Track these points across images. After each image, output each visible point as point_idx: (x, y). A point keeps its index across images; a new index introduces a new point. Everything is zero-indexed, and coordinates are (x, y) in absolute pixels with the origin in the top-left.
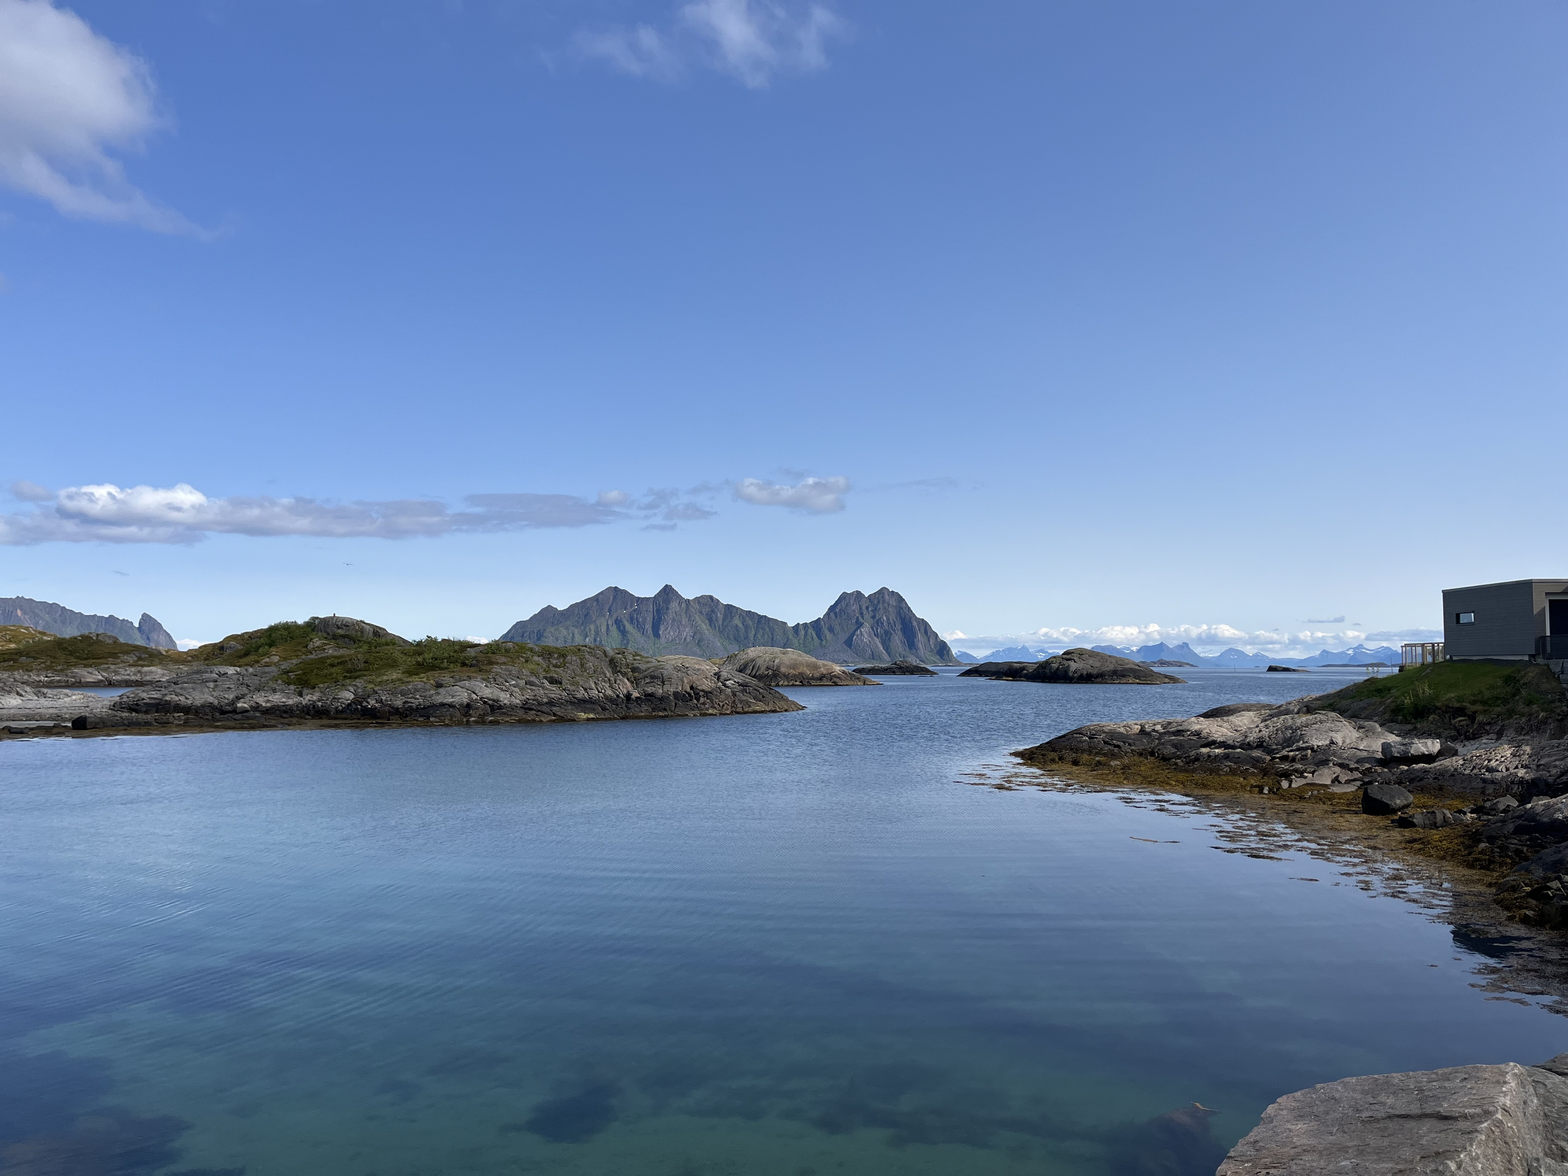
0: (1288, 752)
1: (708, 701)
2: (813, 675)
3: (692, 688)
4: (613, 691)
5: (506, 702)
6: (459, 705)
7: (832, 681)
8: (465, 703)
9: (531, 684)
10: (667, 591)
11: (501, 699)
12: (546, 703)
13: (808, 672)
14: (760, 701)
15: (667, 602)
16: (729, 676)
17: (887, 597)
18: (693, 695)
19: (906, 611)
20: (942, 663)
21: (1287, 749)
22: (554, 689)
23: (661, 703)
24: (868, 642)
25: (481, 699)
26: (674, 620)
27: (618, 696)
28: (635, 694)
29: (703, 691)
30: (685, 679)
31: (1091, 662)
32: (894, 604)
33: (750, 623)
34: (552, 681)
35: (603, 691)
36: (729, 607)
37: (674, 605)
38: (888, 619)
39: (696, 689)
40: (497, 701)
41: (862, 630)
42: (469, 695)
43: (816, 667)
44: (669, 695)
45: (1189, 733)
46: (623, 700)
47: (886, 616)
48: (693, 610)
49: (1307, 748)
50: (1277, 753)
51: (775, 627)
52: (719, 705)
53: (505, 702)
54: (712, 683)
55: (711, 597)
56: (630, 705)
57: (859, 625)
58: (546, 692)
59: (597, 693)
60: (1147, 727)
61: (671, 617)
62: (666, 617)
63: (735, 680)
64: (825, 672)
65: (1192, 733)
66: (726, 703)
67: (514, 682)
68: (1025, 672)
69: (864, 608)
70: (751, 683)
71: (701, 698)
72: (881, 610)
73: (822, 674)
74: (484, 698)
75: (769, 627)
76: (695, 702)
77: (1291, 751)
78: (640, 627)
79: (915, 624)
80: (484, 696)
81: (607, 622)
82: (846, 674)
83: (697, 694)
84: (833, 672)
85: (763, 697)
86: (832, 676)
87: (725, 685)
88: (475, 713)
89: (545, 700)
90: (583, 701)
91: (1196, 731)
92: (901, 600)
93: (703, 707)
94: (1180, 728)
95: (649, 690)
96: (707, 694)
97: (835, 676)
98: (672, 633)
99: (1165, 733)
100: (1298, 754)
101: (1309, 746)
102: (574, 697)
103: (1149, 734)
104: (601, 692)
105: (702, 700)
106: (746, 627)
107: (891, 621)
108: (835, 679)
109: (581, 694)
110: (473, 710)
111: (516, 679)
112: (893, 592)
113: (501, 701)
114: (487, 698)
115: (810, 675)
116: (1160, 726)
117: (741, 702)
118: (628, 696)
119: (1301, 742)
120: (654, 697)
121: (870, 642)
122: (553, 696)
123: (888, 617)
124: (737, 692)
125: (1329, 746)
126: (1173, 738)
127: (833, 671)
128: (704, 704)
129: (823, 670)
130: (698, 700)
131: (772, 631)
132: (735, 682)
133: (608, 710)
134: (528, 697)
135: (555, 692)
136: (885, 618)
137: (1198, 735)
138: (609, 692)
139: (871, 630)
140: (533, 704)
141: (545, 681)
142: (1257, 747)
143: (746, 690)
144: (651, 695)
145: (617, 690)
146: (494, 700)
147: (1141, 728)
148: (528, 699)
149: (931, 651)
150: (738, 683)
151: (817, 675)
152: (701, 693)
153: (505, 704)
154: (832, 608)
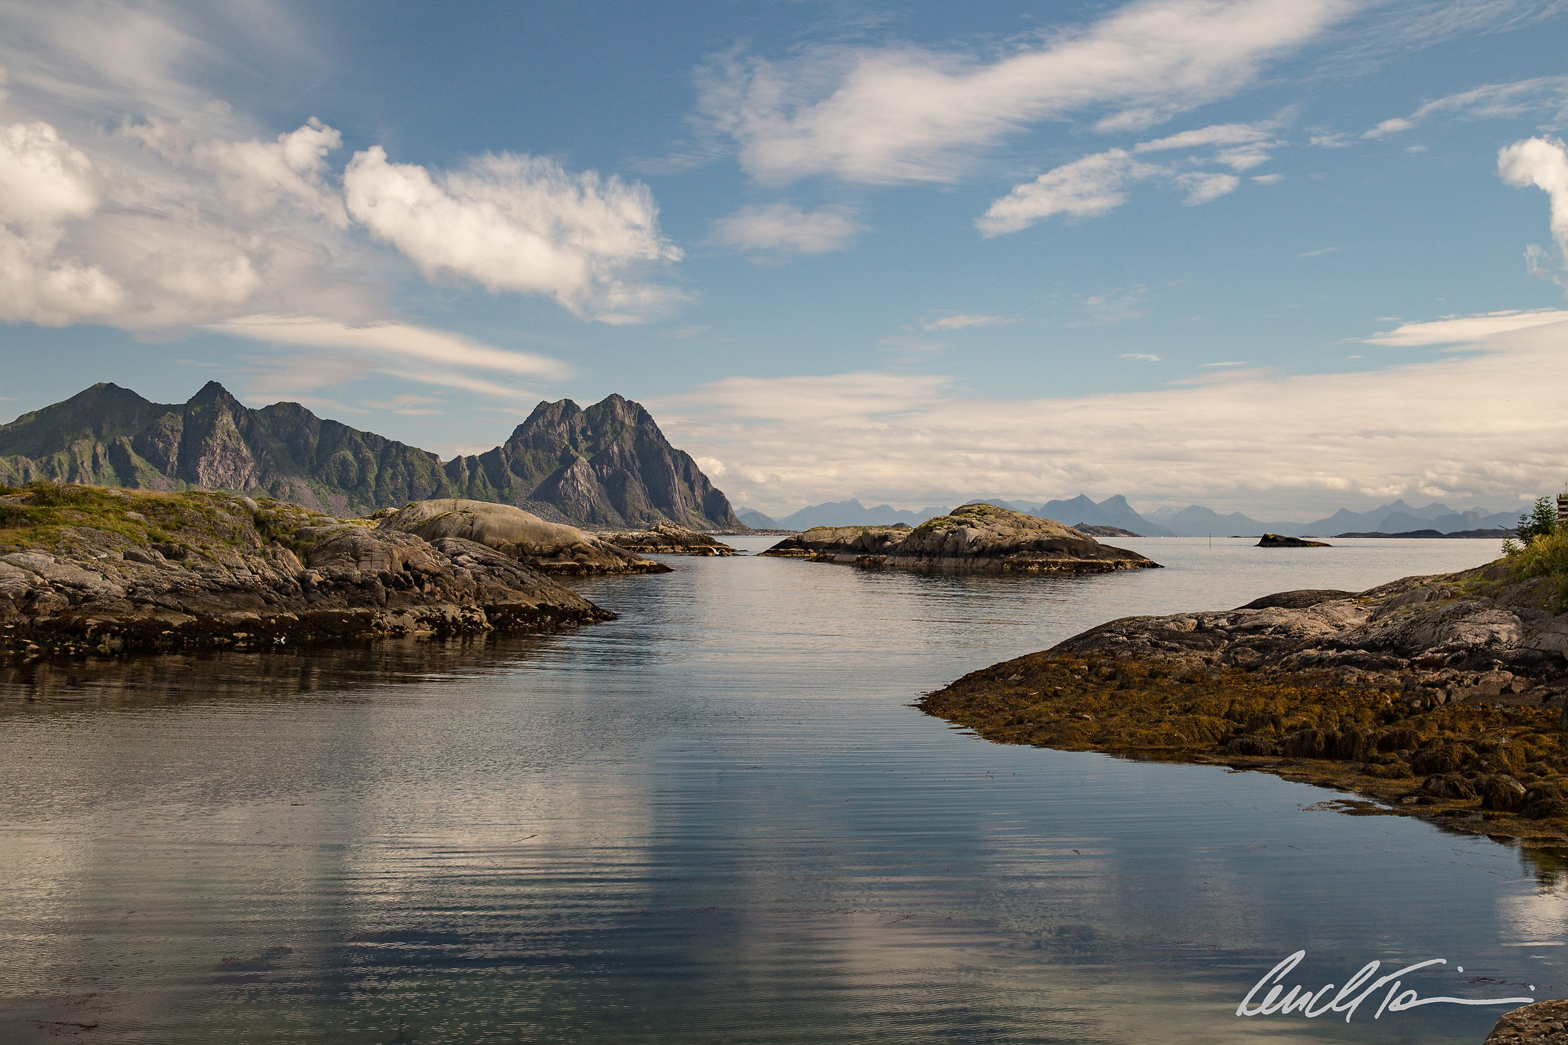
0: (1433, 653)
1: (438, 589)
2: (541, 548)
3: (406, 566)
4: (277, 572)
5: (97, 588)
6: (14, 594)
7: (575, 558)
8: (24, 591)
9: (136, 558)
10: (213, 390)
11: (89, 584)
12: (169, 591)
13: (533, 543)
14: (519, 589)
15: (213, 415)
16: (460, 547)
17: (619, 411)
18: (411, 578)
19: (652, 436)
20: (715, 529)
21: (1430, 649)
22: (176, 567)
23: (362, 592)
24: (585, 492)
25: (52, 583)
26: (225, 448)
27: (286, 580)
28: (316, 577)
29: (426, 572)
30: (395, 552)
31: (998, 528)
32: (633, 425)
33: (370, 454)
34: (170, 554)
35: (260, 572)
36: (330, 426)
37: (226, 420)
38: (622, 451)
39: (415, 569)
40: (81, 587)
41: (575, 469)
42: (28, 576)
43: (547, 535)
44: (374, 578)
45: (1271, 629)
46: (296, 586)
47: (618, 445)
48: (261, 429)
49: (1460, 648)
50: (1417, 655)
51: (417, 462)
52: (456, 597)
53: (95, 589)
54: (436, 559)
55: (295, 407)
56: (312, 596)
57: (568, 461)
58: (165, 572)
59: (251, 574)
60: (1206, 621)
61: (218, 441)
62: (210, 442)
63: (472, 554)
64: (561, 544)
65: (1274, 629)
66: (466, 593)
67: (105, 556)
68: (888, 543)
69: (578, 429)
70: (499, 560)
71: (427, 585)
72: (609, 434)
73: (557, 546)
74: (57, 582)
75: (404, 463)
76: (417, 589)
77: (1438, 652)
78: (159, 462)
79: (668, 459)
80: (57, 579)
81: (94, 448)
82: (597, 546)
83: (418, 578)
84: (576, 543)
85: (523, 582)
86: (575, 550)
87: (456, 562)
88: (44, 608)
89: (167, 586)
90: (230, 588)
91: (1281, 627)
92: (643, 416)
93: (431, 599)
94: (1257, 622)
95: (338, 570)
96: (434, 577)
97: (579, 550)
98: (221, 471)
99: (1235, 630)
100: (1447, 656)
101: (1462, 645)
102: (213, 581)
103: (1210, 631)
104: (257, 573)
105: (428, 587)
106: (363, 463)
107: (627, 454)
108: (580, 555)
109: (224, 577)
110: (40, 602)
111: (107, 550)
112: (630, 402)
113: (88, 588)
114: (61, 582)
115: (537, 548)
116: (1225, 620)
117: (490, 591)
118: (303, 580)
119: (1451, 640)
120: (350, 582)
121: (589, 491)
122: (178, 579)
123: (621, 447)
124: (479, 574)
125: (1489, 643)
126: (1251, 636)
127: (577, 541)
128: (432, 593)
129: (559, 540)
130: (421, 587)
131: (411, 472)
132: (472, 557)
133: (275, 602)
134: (134, 580)
135: (178, 572)
136: (616, 449)
137: (1285, 632)
138: (270, 574)
139: (590, 470)
140: (147, 593)
141: (158, 553)
142: (1385, 647)
143: (493, 571)
144: (345, 578)
145: (282, 569)
146: (74, 586)
147: (1199, 623)
148: (135, 583)
149: (697, 508)
150: (476, 559)
151: (548, 548)
152: (424, 576)
153: (96, 593)
154: (520, 429)
